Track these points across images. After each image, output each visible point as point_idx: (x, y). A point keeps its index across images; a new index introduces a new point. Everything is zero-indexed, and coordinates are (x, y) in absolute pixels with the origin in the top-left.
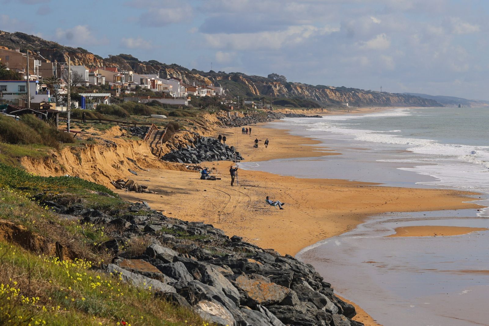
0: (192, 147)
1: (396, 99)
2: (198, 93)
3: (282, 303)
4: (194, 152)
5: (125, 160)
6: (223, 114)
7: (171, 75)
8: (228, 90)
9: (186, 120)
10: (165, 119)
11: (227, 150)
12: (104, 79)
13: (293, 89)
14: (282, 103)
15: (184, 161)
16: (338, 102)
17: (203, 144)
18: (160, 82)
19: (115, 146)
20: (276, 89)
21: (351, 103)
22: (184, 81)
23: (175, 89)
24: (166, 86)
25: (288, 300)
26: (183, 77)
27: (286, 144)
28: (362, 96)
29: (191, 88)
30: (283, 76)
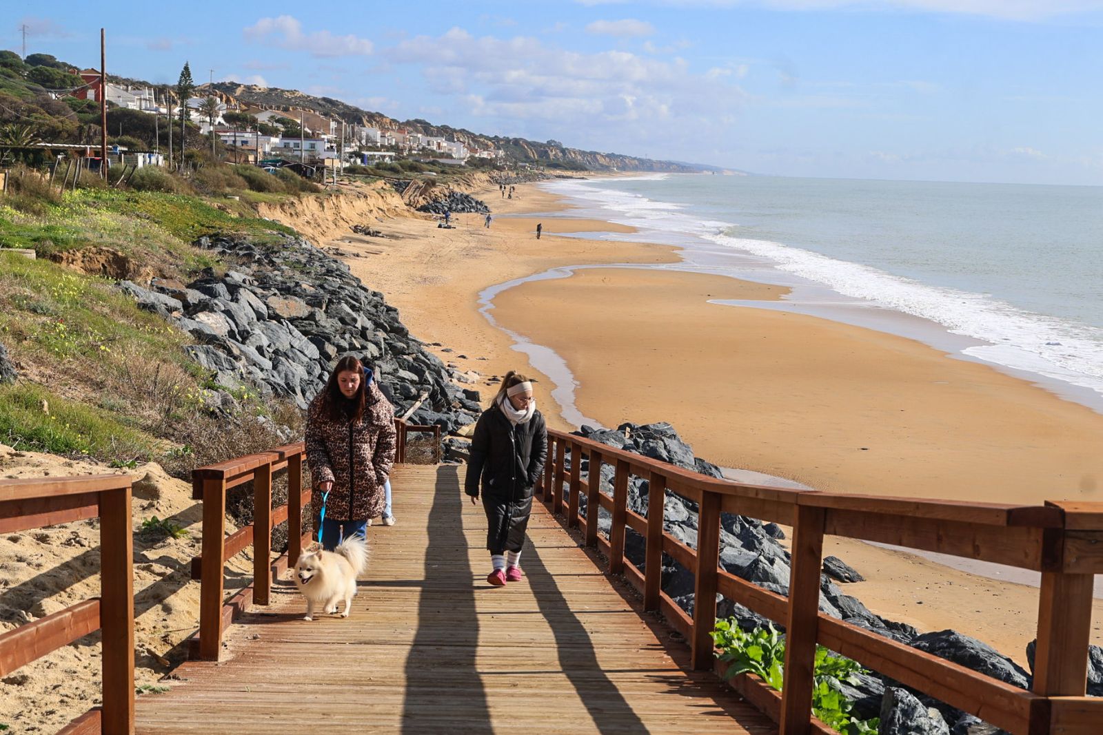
0: (445, 201)
1: (659, 165)
2: (480, 155)
5: (375, 210)
6: (495, 173)
7: (458, 138)
8: (507, 153)
9: (452, 178)
10: (435, 176)
11: (476, 204)
12: (394, 140)
13: (568, 154)
14: (556, 166)
15: (436, 212)
16: (606, 167)
17: (456, 198)
18: (445, 145)
19: (366, 197)
20: (552, 154)
21: (618, 168)
22: (469, 144)
23: (458, 151)
24: (450, 148)
26: (468, 141)
28: (629, 161)
29: (474, 150)
30: (561, 143)
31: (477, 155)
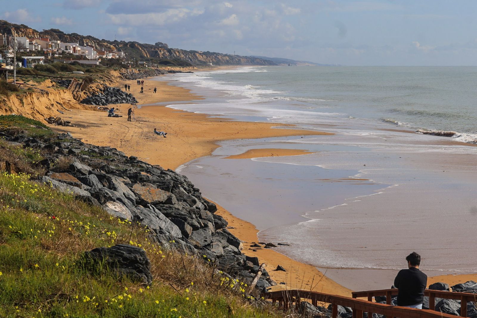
0: (102, 94)
1: (245, 60)
2: (106, 56)
3: (165, 203)
4: (103, 97)
5: (55, 103)
6: (123, 70)
7: (87, 44)
8: (127, 54)
9: (97, 75)
10: (83, 74)
11: (126, 96)
12: (40, 46)
13: (173, 53)
14: (166, 63)
15: (96, 104)
16: (204, 62)
17: (110, 92)
18: (79, 49)
19: (47, 93)
20: (161, 53)
21: (213, 63)
22: (96, 48)
23: (90, 53)
24: (83, 51)
25: (169, 200)
26: (95, 45)
27: (168, 92)
28: (221, 57)
29: (101, 53)
30: (166, 44)
31: (104, 57)
